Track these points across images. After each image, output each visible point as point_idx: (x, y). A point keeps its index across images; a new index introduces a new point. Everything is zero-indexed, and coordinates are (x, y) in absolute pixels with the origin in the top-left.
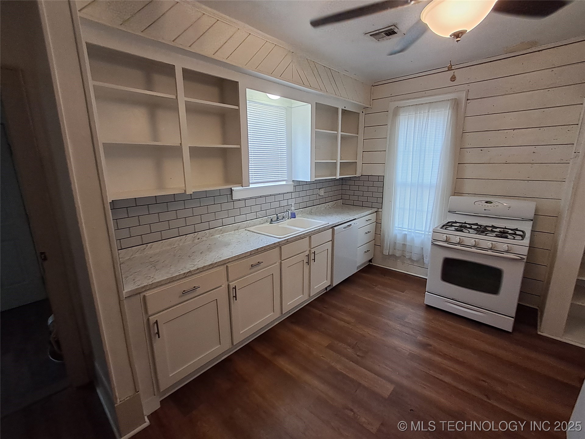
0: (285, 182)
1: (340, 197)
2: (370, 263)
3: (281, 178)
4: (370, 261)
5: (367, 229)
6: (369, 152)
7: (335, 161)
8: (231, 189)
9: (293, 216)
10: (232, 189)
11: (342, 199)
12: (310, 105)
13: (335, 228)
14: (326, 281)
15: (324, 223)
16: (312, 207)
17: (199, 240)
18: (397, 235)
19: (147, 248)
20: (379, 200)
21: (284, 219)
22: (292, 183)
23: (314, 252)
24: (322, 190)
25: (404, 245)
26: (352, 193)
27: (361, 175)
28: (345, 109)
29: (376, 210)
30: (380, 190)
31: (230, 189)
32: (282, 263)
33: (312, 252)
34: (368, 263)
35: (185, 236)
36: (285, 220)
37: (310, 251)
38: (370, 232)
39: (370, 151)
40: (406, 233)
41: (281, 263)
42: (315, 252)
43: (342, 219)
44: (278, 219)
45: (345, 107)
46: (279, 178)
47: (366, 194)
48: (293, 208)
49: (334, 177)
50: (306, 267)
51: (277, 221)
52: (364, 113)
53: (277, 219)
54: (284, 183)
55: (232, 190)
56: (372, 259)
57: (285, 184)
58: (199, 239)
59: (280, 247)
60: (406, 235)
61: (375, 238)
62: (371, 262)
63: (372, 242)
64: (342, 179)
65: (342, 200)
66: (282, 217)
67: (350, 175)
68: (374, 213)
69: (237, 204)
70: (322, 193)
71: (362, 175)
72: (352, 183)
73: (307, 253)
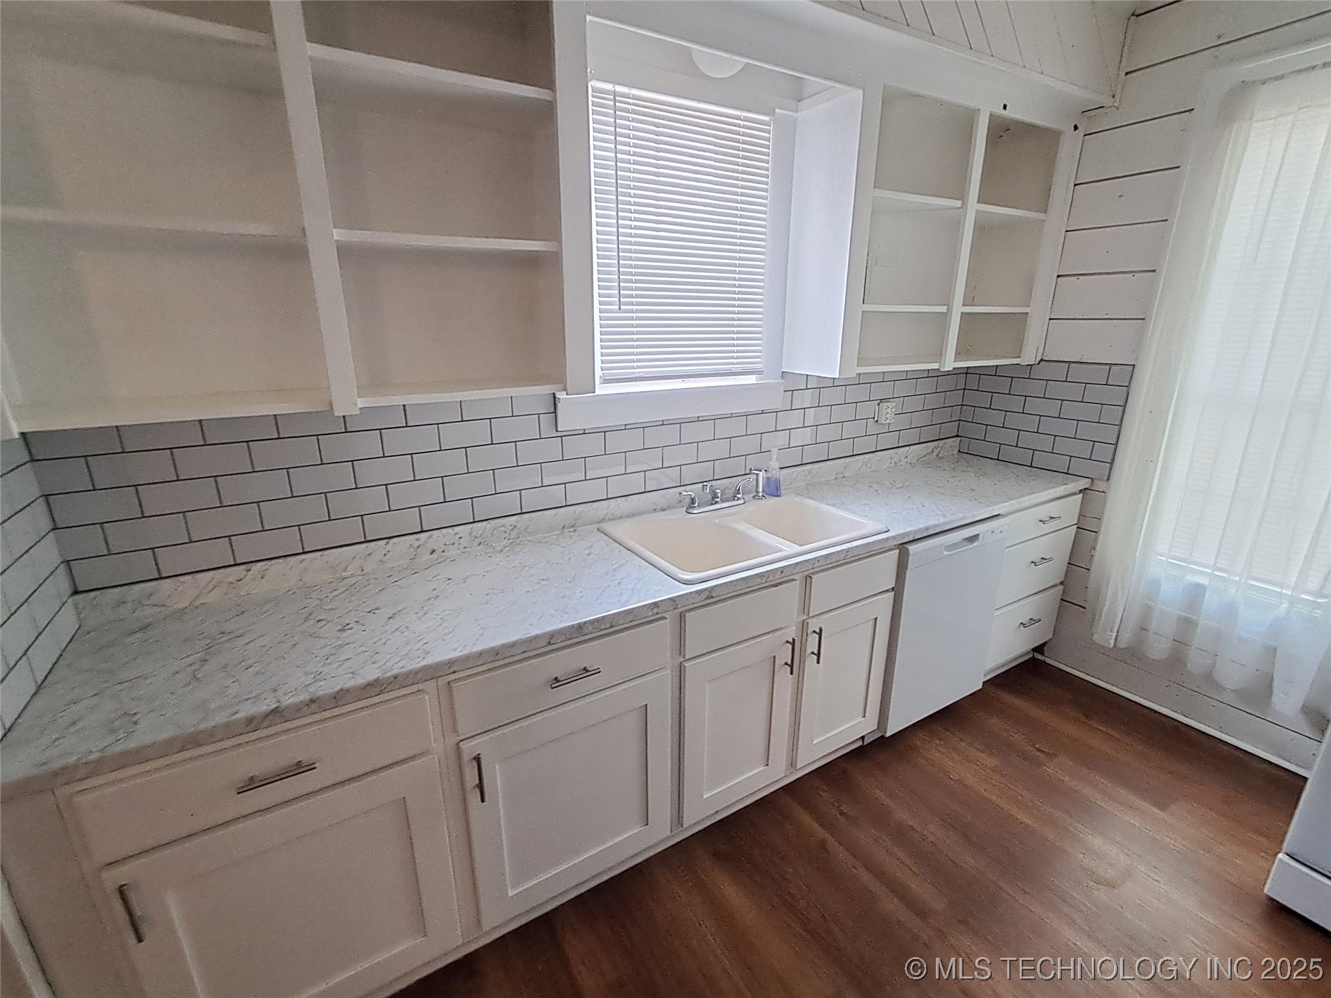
0: (754, 377)
1: (951, 429)
2: (1038, 656)
3: (738, 363)
4: (1039, 649)
5: (1039, 549)
6: (1081, 278)
7: (944, 309)
8: (555, 397)
9: (774, 490)
10: (557, 396)
11: (957, 436)
12: (861, 92)
13: (912, 548)
14: (860, 719)
15: (871, 526)
16: (848, 460)
17: (434, 555)
18: (1160, 585)
19: (248, 578)
20: (1103, 452)
21: (739, 499)
22: (781, 381)
23: (818, 631)
24: (889, 404)
25: (1187, 624)
26: (997, 418)
27: (1038, 359)
28: (1004, 112)
29: (1084, 483)
30: (1111, 414)
31: (552, 395)
32: (685, 666)
33: (810, 630)
34: (1031, 656)
35: (384, 542)
36: (742, 501)
37: (804, 624)
38: (1051, 559)
39: (1084, 275)
40: (1204, 581)
41: (681, 669)
42: (821, 630)
43: (944, 516)
44: (717, 500)
45: (1005, 107)
46: (733, 364)
47: (1049, 426)
48: (775, 465)
49: (935, 366)
50: (785, 680)
51: (712, 504)
52: (1081, 132)
53: (713, 498)
54: (751, 379)
55: (557, 399)
56: (1044, 644)
57: (754, 382)
58: (433, 552)
59: (682, 617)
60: (1199, 590)
61: (1066, 576)
62: (1043, 654)
63: (1056, 589)
64: (967, 371)
65: (959, 439)
66: (730, 493)
67: (996, 357)
68: (1074, 494)
69: (574, 447)
70: (888, 416)
71: (1042, 360)
72: (1003, 384)
73: (792, 633)
